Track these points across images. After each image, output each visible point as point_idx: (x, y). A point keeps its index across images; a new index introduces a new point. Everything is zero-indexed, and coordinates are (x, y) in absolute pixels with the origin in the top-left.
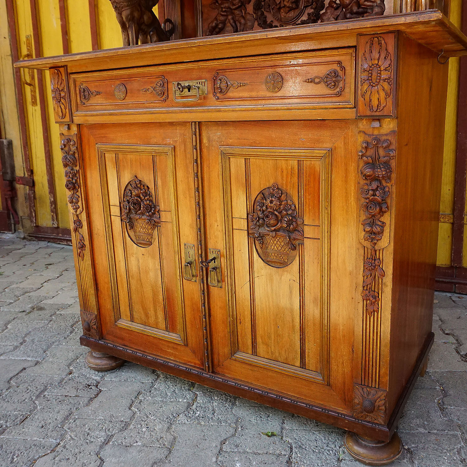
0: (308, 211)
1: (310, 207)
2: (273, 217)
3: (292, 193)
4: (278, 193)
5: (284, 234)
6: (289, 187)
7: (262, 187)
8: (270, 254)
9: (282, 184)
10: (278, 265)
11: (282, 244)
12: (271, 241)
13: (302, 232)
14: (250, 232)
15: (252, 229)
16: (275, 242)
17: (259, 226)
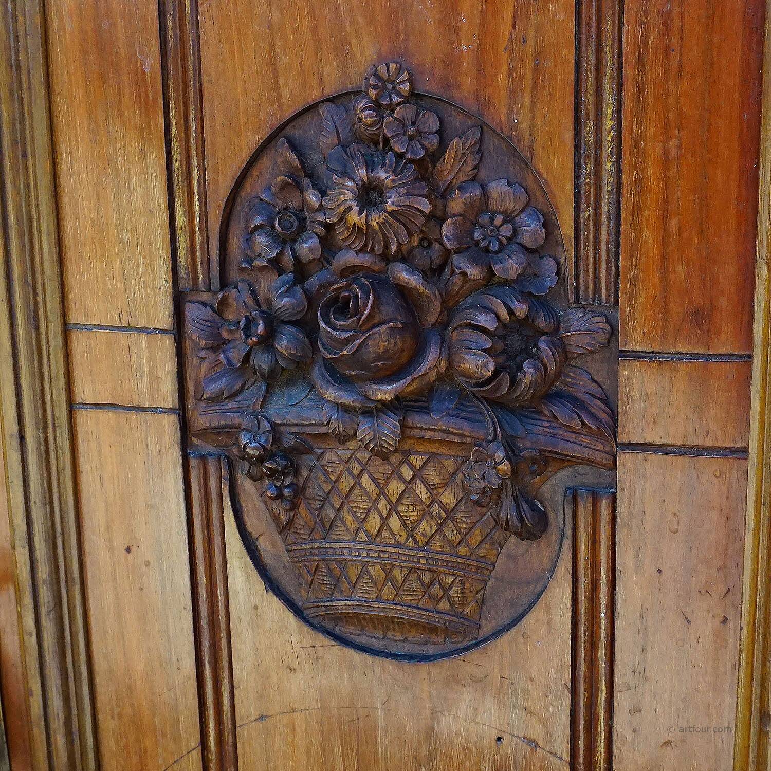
0: (654, 253)
1: (673, 223)
2: (387, 310)
3: (524, 126)
4: (419, 132)
5: (467, 429)
6: (502, 80)
7: (285, 92)
8: (353, 573)
9: (451, 61)
10: (413, 643)
11: (449, 498)
12: (365, 480)
13: (597, 406)
14: (200, 421)
15: (216, 399)
16: (396, 487)
17: (272, 379)
